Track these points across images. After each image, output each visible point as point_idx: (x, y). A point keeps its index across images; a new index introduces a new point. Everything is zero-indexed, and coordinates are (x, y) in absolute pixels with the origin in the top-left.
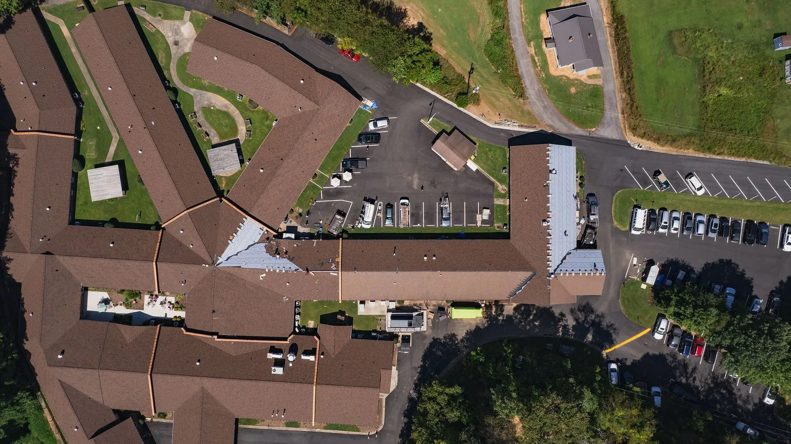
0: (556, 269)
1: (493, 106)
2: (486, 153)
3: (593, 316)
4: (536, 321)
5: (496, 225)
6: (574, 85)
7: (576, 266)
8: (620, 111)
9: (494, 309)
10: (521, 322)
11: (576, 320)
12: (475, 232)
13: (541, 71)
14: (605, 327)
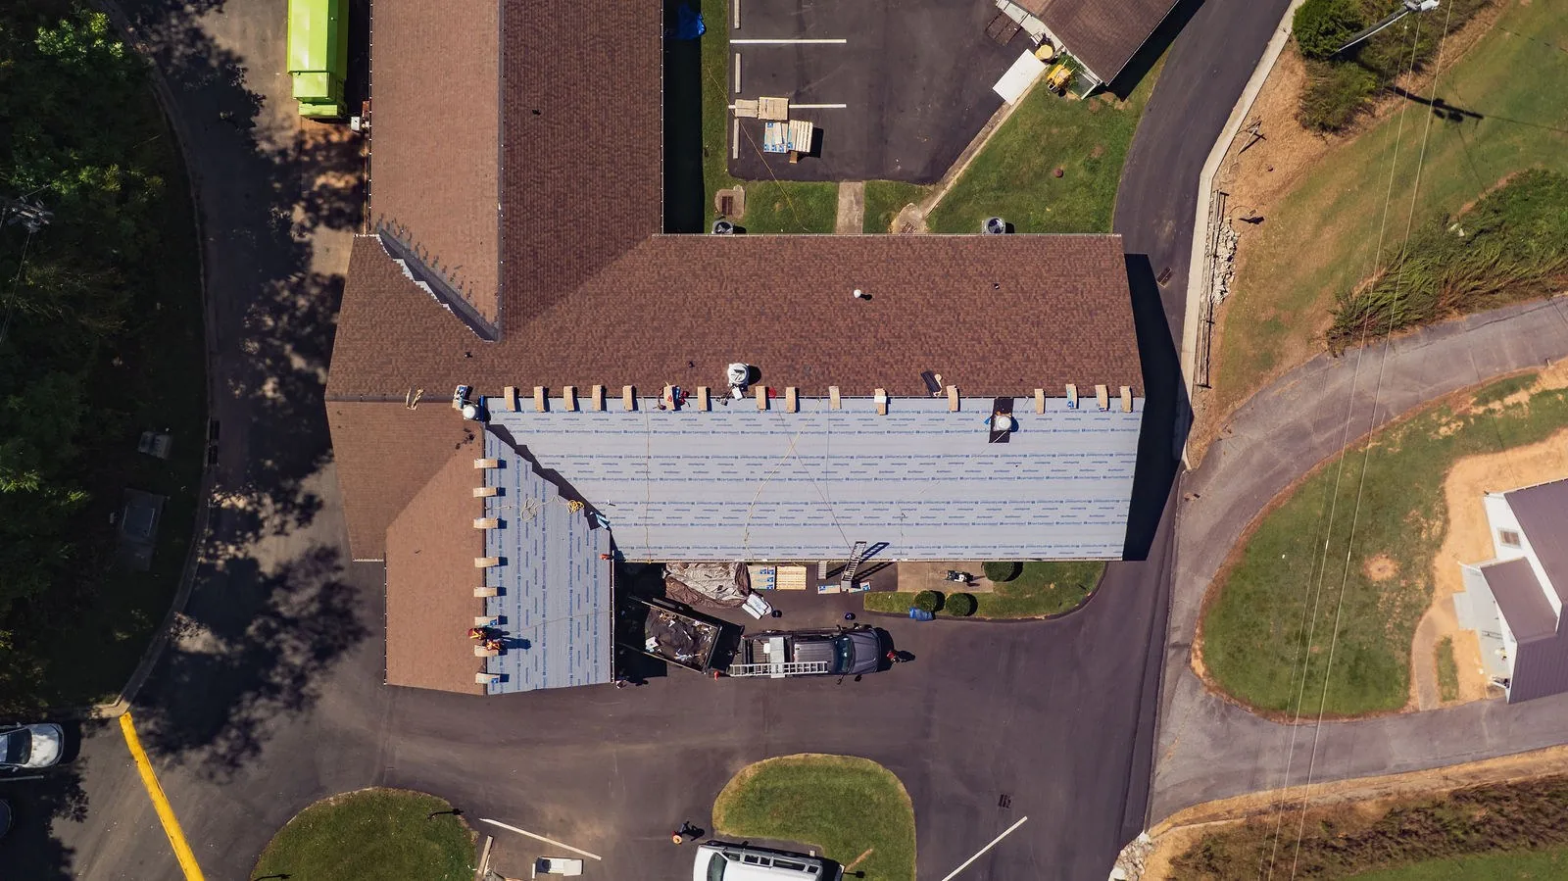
0: (510, 440)
1: (1298, 190)
2: (1079, 145)
3: (298, 660)
4: (281, 386)
5: (738, 191)
6: (1406, 570)
7: (527, 546)
8: (1286, 794)
9: (341, 184)
10: (277, 311)
11: (283, 578)
12: (705, 87)
13: (1463, 417)
14: (244, 714)
